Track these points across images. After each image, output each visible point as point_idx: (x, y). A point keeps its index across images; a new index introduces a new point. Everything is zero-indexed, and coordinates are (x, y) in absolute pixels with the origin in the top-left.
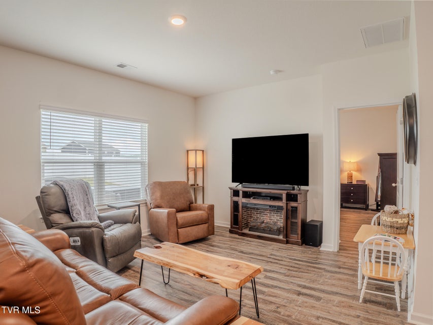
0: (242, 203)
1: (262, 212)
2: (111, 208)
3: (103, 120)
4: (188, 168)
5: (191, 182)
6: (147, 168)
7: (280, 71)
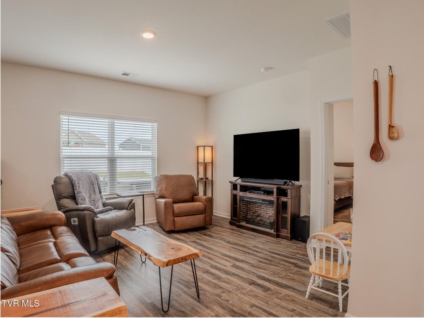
0: (240, 196)
1: (260, 206)
2: (120, 197)
3: (116, 122)
4: (198, 163)
5: (201, 175)
6: (156, 163)
7: (270, 68)
